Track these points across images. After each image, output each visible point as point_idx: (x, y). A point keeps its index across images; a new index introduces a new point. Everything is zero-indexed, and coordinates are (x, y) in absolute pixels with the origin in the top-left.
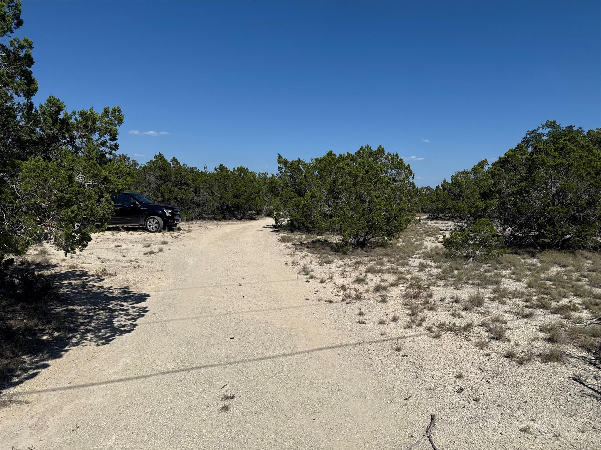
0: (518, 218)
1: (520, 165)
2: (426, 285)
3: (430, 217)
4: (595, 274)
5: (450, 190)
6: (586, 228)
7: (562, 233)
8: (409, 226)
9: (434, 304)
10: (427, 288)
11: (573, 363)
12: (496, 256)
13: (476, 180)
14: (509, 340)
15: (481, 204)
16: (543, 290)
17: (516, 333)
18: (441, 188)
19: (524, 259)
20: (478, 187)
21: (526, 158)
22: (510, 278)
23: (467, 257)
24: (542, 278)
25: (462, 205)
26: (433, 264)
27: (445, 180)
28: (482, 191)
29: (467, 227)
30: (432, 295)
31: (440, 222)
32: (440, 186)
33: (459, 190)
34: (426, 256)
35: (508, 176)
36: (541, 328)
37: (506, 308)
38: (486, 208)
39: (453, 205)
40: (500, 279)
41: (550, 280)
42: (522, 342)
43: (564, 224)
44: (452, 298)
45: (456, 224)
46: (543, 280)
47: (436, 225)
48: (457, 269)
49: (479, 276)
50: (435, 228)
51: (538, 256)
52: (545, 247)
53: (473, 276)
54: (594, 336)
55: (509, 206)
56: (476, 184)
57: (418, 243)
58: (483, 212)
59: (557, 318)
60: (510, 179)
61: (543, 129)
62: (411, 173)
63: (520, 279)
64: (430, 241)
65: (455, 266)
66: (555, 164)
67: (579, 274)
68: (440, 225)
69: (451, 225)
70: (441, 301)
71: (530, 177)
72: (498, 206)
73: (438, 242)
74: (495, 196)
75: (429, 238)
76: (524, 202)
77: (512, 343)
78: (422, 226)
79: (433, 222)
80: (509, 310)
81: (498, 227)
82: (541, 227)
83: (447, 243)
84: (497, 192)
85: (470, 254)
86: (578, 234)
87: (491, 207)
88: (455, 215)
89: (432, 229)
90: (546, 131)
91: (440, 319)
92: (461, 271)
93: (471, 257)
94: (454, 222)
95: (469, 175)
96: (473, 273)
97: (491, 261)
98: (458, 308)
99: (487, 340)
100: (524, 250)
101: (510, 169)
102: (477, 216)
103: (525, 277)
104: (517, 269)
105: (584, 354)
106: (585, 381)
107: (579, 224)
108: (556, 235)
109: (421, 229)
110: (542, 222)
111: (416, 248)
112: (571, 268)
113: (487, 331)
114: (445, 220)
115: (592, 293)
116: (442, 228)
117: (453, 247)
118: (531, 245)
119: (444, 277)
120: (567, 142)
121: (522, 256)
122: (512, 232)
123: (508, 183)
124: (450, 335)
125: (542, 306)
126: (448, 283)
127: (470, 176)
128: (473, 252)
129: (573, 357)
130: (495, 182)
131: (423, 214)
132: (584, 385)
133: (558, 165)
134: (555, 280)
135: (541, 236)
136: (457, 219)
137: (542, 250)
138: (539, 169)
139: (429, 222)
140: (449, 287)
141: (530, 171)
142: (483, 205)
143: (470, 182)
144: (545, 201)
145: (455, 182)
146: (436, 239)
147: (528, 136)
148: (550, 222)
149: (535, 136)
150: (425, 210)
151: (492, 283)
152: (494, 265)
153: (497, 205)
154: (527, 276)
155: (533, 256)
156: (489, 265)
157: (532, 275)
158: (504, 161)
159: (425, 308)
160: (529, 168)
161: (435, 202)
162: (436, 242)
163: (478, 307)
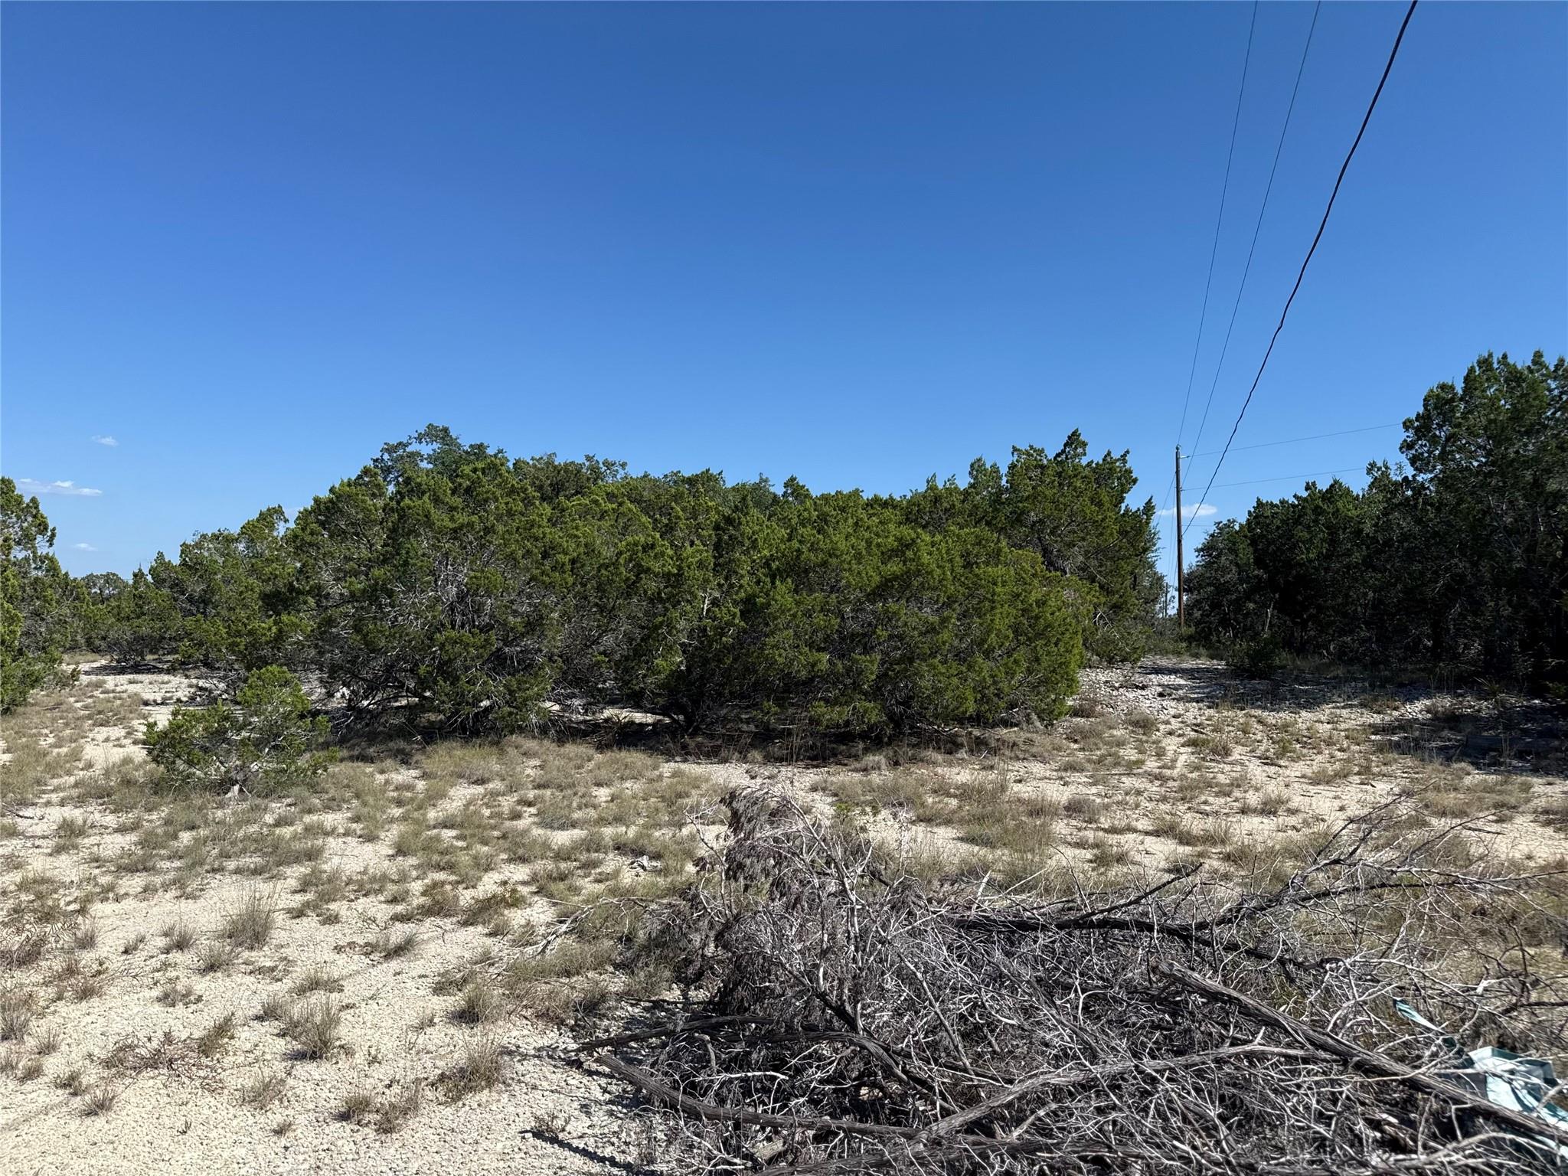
0: (365, 664)
1: (368, 522)
2: (75, 901)
3: (114, 664)
4: (548, 792)
5: (177, 585)
6: (526, 682)
7: (473, 696)
8: (36, 694)
9: (99, 973)
10: (78, 911)
11: (527, 1078)
12: (309, 773)
13: (254, 561)
14: (348, 1051)
15: (266, 626)
16: (436, 858)
17: (368, 1018)
18: (149, 578)
19: (382, 772)
20: (257, 579)
21: (386, 505)
22: (346, 834)
23: (223, 785)
24: (432, 823)
25: (214, 629)
26: (111, 820)
27: (161, 555)
28: (269, 588)
29: (226, 691)
30: (92, 938)
31: (146, 678)
32: (146, 571)
33: (204, 587)
34: (90, 793)
35: (339, 550)
36: (437, 979)
37: (340, 936)
38: (280, 637)
39: (184, 627)
40: (320, 842)
41: (452, 827)
42: (388, 1045)
43: (479, 673)
44: (166, 935)
45: (195, 681)
46: (434, 827)
47: (132, 688)
48: (193, 828)
49: (257, 843)
50: (129, 697)
51: (417, 762)
52: (432, 735)
53: (241, 846)
54: (568, 974)
55: (343, 630)
56: (253, 570)
57: (64, 750)
58: (272, 648)
59: (475, 938)
60: (345, 557)
61: (421, 443)
62: (42, 527)
63: (376, 832)
64: (107, 740)
65: (182, 818)
66: (454, 526)
67: (515, 797)
68: (146, 686)
69: (180, 686)
70: (126, 952)
71: (394, 554)
72: (312, 631)
73: (135, 743)
74: (305, 603)
75: (102, 732)
76: (382, 620)
77: (360, 1058)
78: (83, 693)
79: (123, 679)
80: (348, 940)
81: (312, 688)
82: (423, 684)
83: (161, 745)
84: (309, 593)
85: (233, 774)
86: (508, 697)
87: (293, 634)
88: (189, 657)
89: (119, 702)
90: (426, 449)
91: (116, 1027)
92: (203, 832)
93: (234, 782)
94: (187, 677)
95: (233, 546)
96: (241, 834)
97: (295, 791)
98: (188, 968)
99: (279, 1067)
100: (383, 748)
101: (344, 532)
102: (254, 661)
103: (387, 827)
104: (365, 804)
105: (552, 1037)
106: (563, 1130)
107: (509, 674)
108: (459, 704)
109: (79, 705)
110: (428, 672)
111: (53, 769)
112: (495, 785)
113: (282, 1034)
114: (160, 671)
115: (549, 848)
116: (148, 696)
117: (178, 756)
118: (403, 733)
119: (144, 861)
120: (479, 473)
121: (379, 765)
122: (350, 700)
123: (339, 570)
124: (151, 1082)
125: (437, 907)
126: (158, 880)
127: (236, 548)
128: (242, 767)
129: (525, 1057)
130: (304, 565)
131: (91, 656)
132: (562, 1144)
133: (461, 528)
134: (461, 826)
135: (424, 706)
136: (196, 667)
137: (428, 744)
138: (419, 535)
139: (111, 681)
140: (160, 893)
141: (395, 540)
142: (270, 629)
143: (235, 566)
144: (434, 617)
145: (193, 562)
146: (129, 733)
147: (386, 457)
148: (445, 669)
149: (402, 457)
150: (97, 642)
151: (297, 858)
152: (304, 800)
153: (309, 629)
154: (392, 820)
155: (405, 759)
156: (289, 801)
157: (404, 818)
158: (327, 508)
159: (60, 998)
160: (394, 530)
161: (128, 618)
162: (128, 741)
163: (252, 948)
